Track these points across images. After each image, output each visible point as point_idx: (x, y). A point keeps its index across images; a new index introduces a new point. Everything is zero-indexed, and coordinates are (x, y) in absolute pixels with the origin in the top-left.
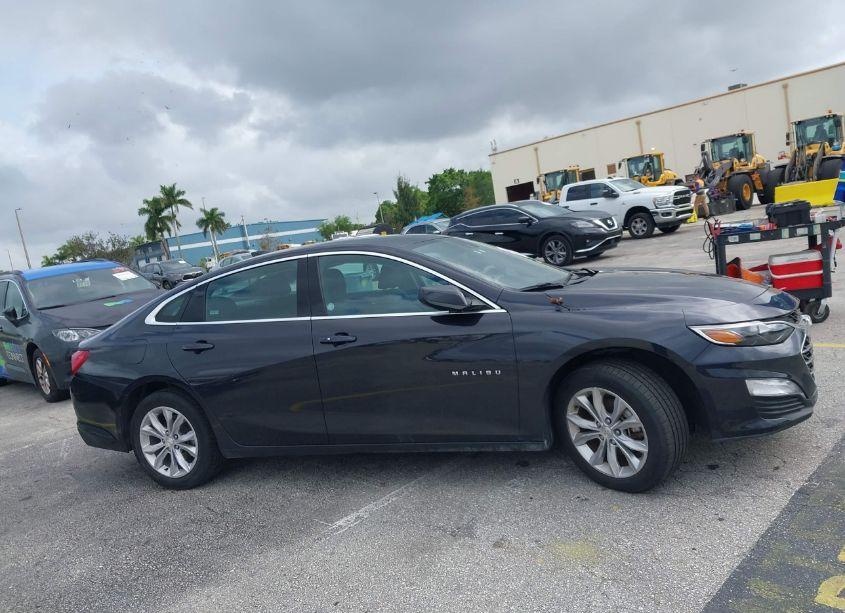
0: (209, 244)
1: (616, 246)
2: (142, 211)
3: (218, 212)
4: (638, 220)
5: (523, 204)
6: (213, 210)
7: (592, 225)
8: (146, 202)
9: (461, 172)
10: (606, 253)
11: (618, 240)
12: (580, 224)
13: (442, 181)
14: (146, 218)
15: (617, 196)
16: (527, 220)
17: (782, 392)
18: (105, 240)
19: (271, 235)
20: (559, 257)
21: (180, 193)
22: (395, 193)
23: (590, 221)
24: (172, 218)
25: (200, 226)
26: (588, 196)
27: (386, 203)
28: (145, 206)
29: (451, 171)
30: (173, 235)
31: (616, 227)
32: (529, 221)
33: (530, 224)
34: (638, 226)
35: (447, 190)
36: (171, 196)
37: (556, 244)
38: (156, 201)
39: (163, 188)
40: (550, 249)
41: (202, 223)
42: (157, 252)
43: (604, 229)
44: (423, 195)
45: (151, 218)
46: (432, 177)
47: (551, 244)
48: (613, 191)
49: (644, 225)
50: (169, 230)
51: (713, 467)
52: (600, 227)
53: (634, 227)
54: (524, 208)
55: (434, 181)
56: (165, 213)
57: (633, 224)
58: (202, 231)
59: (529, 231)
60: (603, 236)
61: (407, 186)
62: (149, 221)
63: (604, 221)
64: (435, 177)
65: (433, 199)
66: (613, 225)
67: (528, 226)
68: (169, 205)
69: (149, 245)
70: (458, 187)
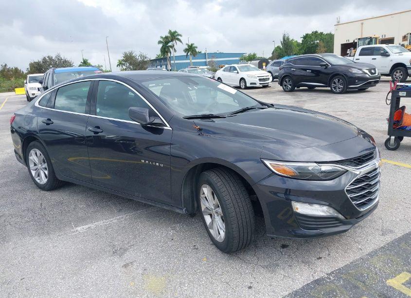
0: (189, 61)
1: (375, 85)
2: (160, 42)
3: (194, 46)
4: (398, 71)
5: (326, 56)
6: (192, 45)
7: (361, 72)
8: (162, 37)
9: (322, 33)
10: (370, 89)
11: (377, 82)
12: (354, 71)
13: (311, 38)
14: (161, 45)
15: (389, 56)
16: (325, 65)
17: (322, 214)
18: (138, 55)
19: (214, 60)
20: (339, 88)
21: (178, 35)
22: (281, 42)
23: (360, 69)
24: (172, 47)
25: (185, 52)
26: (372, 54)
27: (278, 47)
28: (162, 40)
29: (316, 32)
30: (172, 55)
31: (377, 74)
32: (326, 66)
33: (326, 68)
34: (398, 75)
35: (312, 43)
36: (174, 36)
37: (339, 80)
38: (166, 37)
39: (170, 32)
40: (335, 83)
41: (186, 50)
42: (165, 63)
43: (369, 75)
44: (298, 45)
45: (163, 45)
46: (305, 35)
47: (336, 80)
48: (387, 52)
49: (401, 75)
50: (170, 53)
51: (284, 246)
52: (367, 74)
53: (395, 75)
54: (325, 58)
55: (306, 37)
56: (170, 44)
57: (395, 73)
58: (185, 54)
59: (326, 71)
60: (367, 79)
61: (288, 39)
62: (162, 47)
63: (370, 71)
64: (307, 35)
65: (303, 47)
66: (375, 73)
67: (325, 68)
68: (172, 41)
69: (162, 59)
70: (318, 41)
